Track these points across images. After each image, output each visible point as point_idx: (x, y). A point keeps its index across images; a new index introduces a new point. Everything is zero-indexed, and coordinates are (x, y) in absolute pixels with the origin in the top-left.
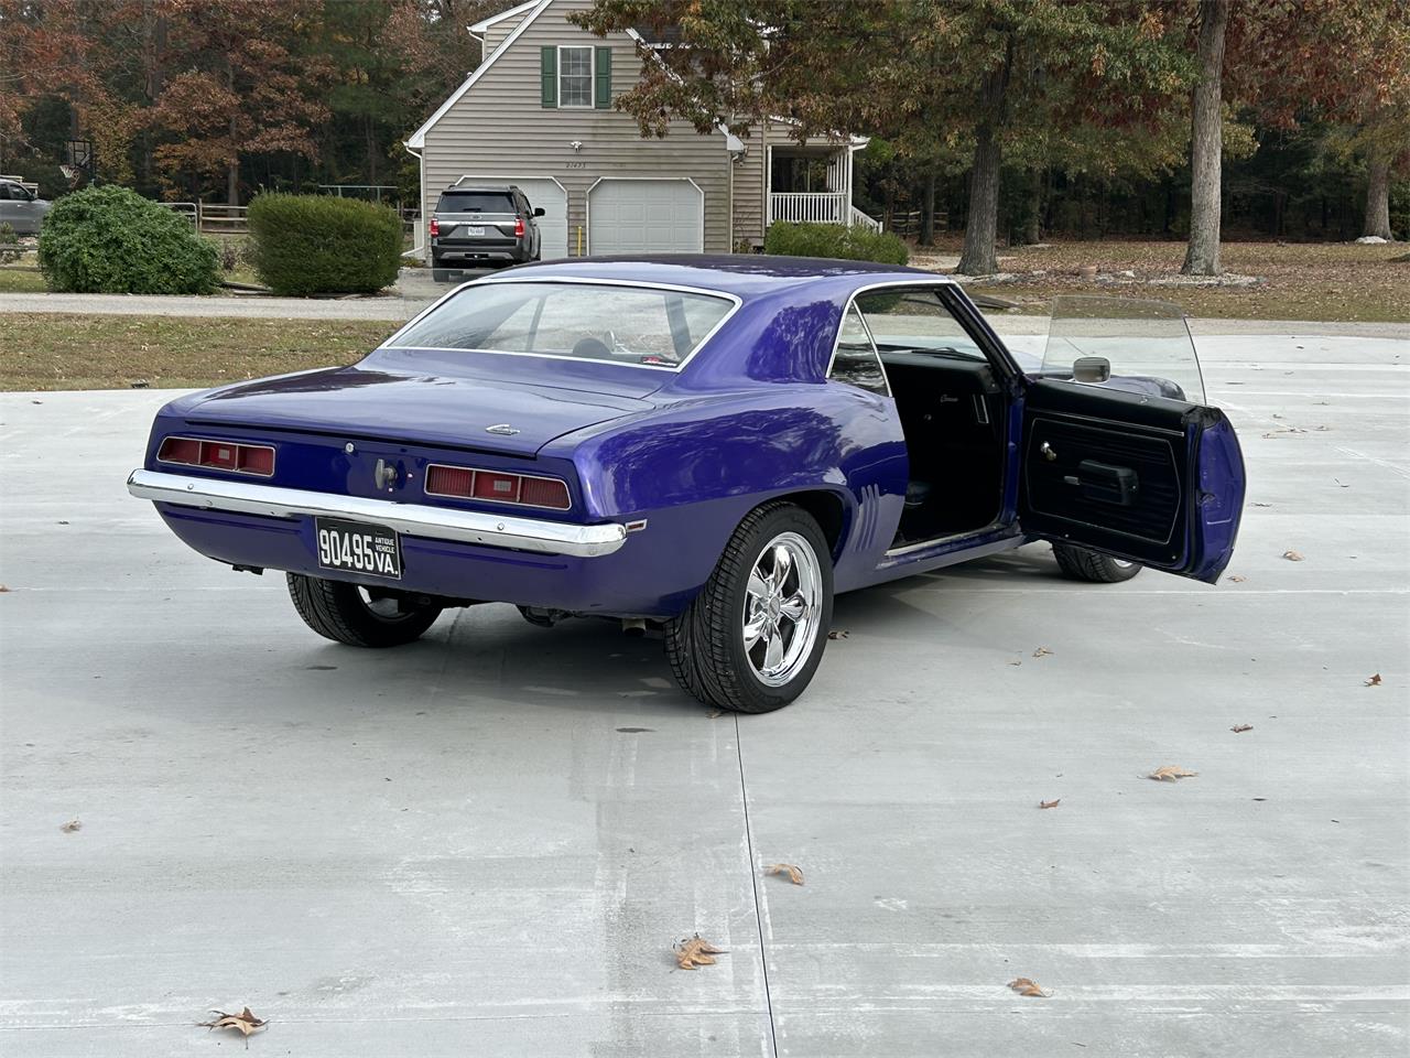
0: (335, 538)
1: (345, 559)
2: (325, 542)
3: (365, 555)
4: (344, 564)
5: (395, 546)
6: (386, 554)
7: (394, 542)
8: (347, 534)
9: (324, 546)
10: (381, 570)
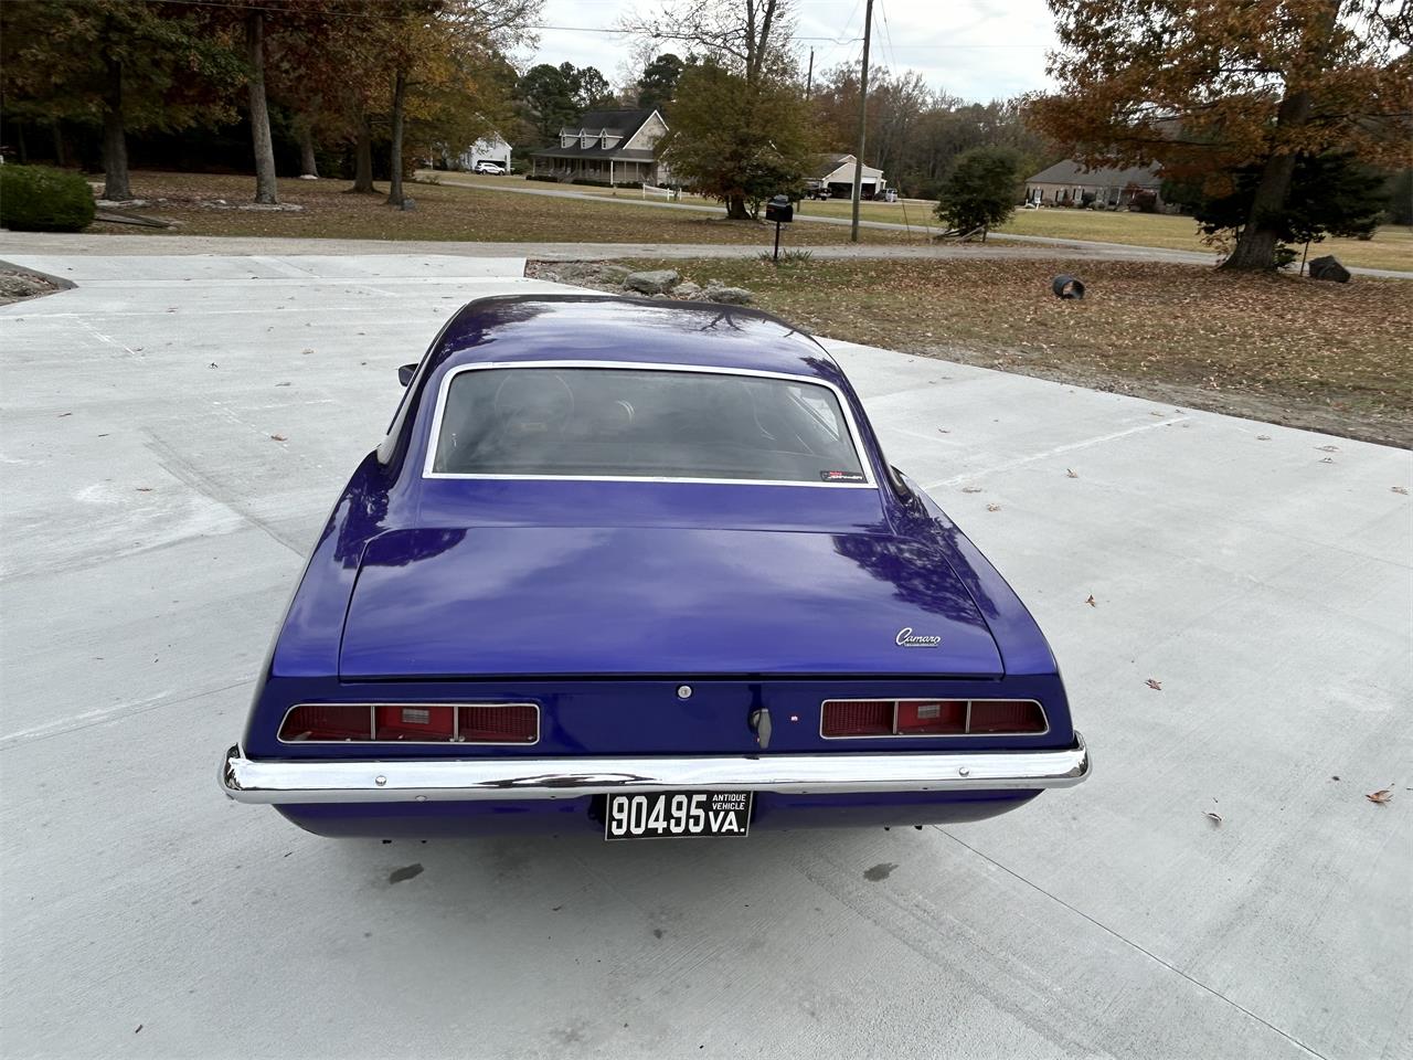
0: (639, 805)
1: (652, 825)
3: (689, 817)
4: (651, 832)
7: (747, 798)
9: (617, 815)
10: (715, 828)
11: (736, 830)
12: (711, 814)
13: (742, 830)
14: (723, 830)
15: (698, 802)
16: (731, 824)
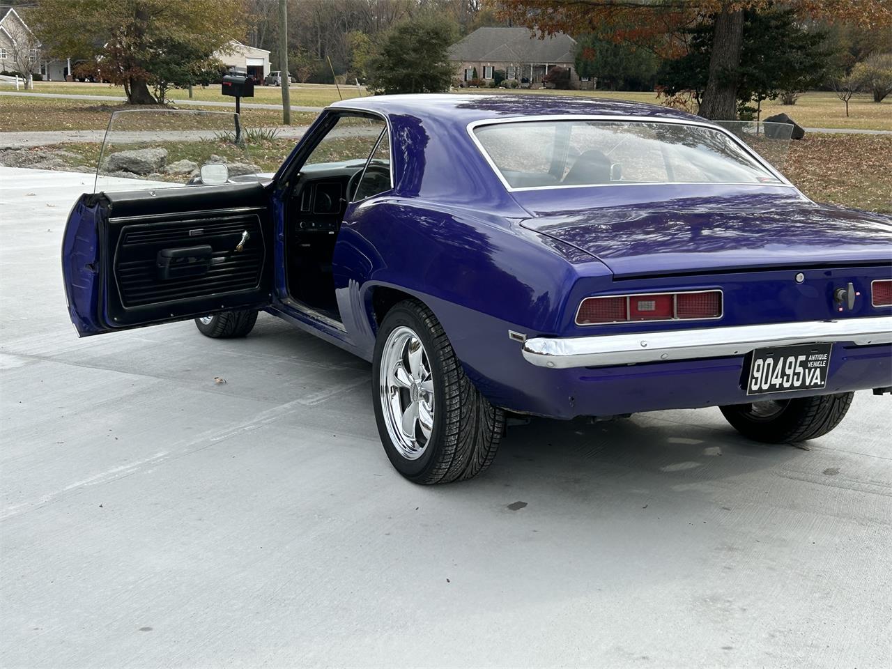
0: (769, 365)
2: (758, 371)
3: (795, 374)
4: (772, 387)
5: (827, 360)
6: (816, 368)
8: (782, 359)
10: (807, 384)
11: (819, 383)
12: (807, 370)
13: (823, 383)
14: (812, 384)
15: (801, 361)
16: (817, 379)
